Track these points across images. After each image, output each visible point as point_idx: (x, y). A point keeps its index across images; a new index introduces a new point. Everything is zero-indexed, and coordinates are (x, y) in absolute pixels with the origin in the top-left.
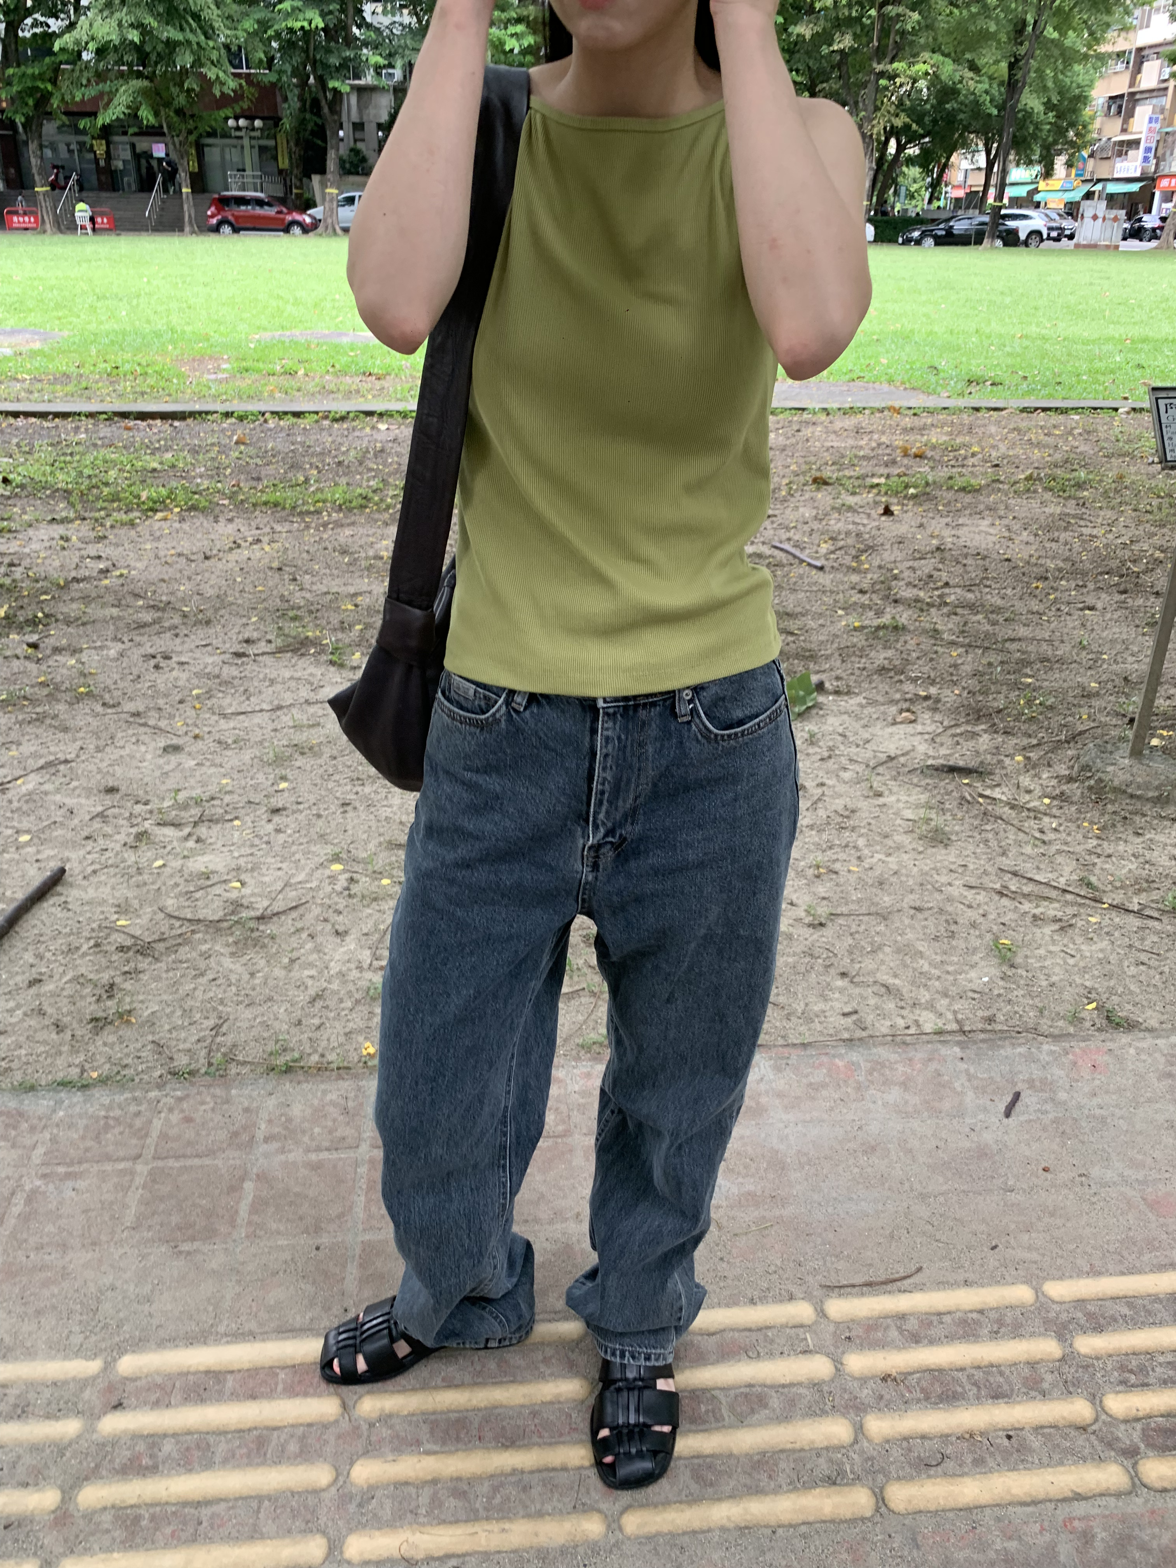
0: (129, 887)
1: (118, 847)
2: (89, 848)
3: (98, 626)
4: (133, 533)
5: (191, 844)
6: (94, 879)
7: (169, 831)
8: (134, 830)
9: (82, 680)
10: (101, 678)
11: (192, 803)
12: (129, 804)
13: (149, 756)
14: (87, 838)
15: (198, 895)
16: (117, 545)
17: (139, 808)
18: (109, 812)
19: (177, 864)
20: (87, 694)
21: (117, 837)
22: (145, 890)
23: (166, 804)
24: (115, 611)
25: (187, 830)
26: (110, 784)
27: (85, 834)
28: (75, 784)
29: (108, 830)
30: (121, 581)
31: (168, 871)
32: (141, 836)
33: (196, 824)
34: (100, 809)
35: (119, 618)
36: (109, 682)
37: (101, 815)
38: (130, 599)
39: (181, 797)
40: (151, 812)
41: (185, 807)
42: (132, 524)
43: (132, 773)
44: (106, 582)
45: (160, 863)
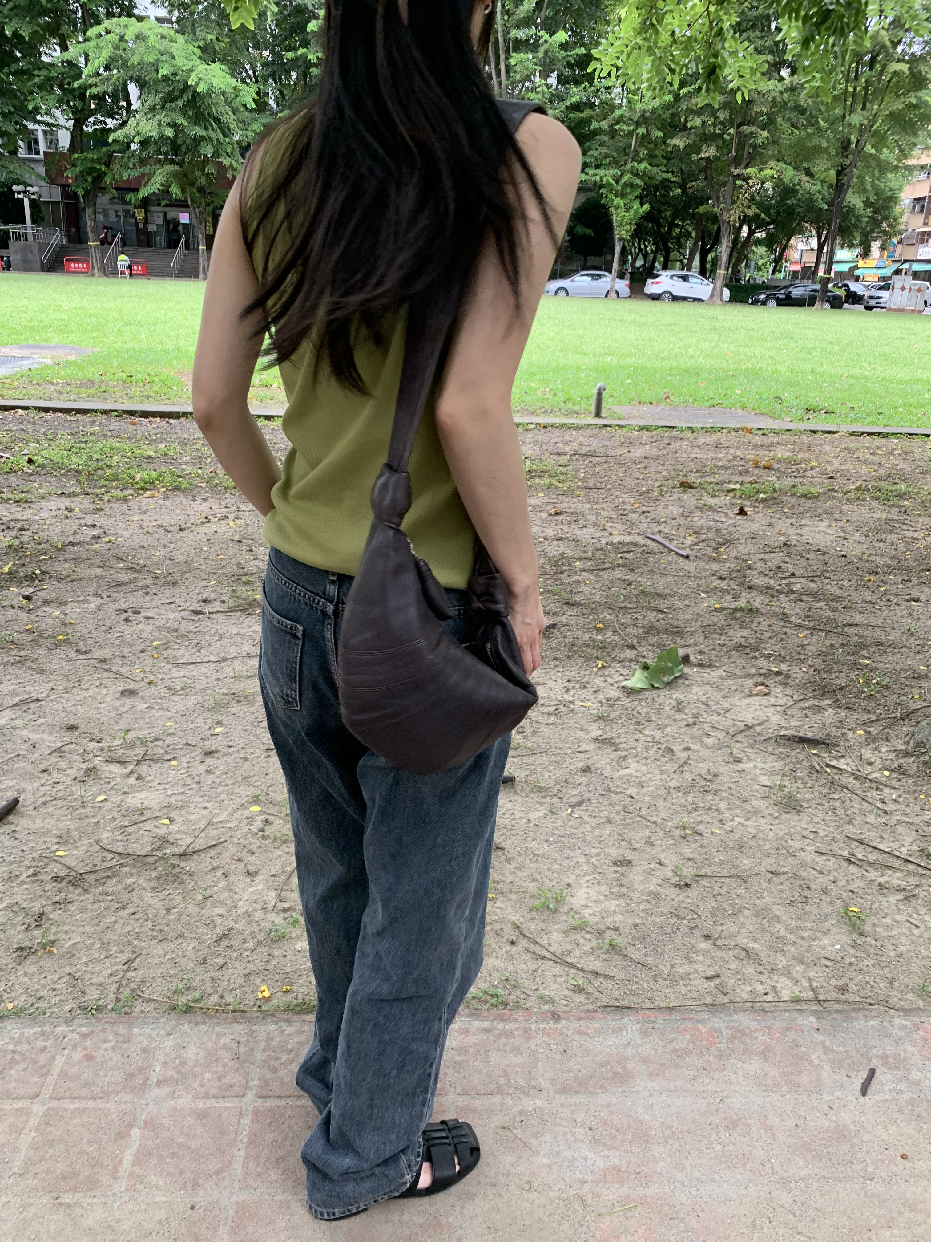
0: (71, 820)
1: (68, 781)
2: (43, 781)
3: (83, 583)
4: (125, 507)
5: (132, 781)
6: (43, 810)
7: (115, 768)
8: (84, 766)
9: (63, 628)
10: (78, 628)
11: (138, 743)
12: (85, 741)
13: (108, 699)
14: (44, 771)
15: (131, 829)
16: (110, 516)
17: (93, 745)
18: (66, 748)
19: (117, 799)
20: (64, 641)
21: (69, 771)
22: (85, 822)
23: (117, 742)
24: (99, 571)
25: (130, 768)
26: (71, 723)
27: (42, 767)
28: (42, 720)
29: (63, 764)
30: (109, 546)
31: (108, 805)
32: (91, 771)
33: (138, 762)
34: (59, 744)
35: (102, 577)
36: (85, 631)
37: (59, 750)
38: (113, 561)
39: (131, 736)
40: (102, 750)
41: (131, 746)
42: (125, 500)
43: (91, 713)
44: (97, 546)
45: (102, 797)
